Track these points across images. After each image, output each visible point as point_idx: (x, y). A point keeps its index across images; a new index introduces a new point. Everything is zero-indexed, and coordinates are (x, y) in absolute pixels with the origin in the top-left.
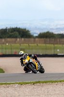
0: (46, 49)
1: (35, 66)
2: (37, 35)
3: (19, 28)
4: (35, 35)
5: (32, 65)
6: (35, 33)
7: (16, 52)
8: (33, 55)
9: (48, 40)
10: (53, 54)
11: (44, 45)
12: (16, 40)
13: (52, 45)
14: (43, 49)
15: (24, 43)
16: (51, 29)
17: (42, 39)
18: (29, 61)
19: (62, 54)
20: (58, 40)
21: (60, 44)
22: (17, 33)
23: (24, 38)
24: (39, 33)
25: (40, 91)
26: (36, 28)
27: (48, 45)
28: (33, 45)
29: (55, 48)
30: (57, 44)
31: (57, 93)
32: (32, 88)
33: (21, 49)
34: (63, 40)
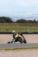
0: (21, 29)
2: (16, 21)
3: (5, 17)
4: (14, 21)
5: (20, 38)
6: (15, 20)
7: (3, 31)
8: (20, 33)
9: (22, 24)
10: (25, 32)
11: (20, 27)
12: (3, 24)
13: (25, 27)
14: (19, 29)
15: (8, 26)
16: (24, 17)
17: (19, 23)
18: (18, 36)
20: (28, 24)
21: (29, 26)
22: (4, 20)
23: (8, 23)
24: (17, 20)
26: (15, 17)
27: (22, 27)
29: (26, 29)
31: (28, 55)
32: (13, 52)
33: (6, 29)
34: (31, 24)
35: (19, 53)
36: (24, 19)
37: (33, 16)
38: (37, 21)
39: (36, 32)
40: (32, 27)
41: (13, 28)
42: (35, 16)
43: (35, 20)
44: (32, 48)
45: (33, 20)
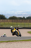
1: (18, 33)
2: (8, 18)
4: (7, 18)
6: (8, 17)
11: (12, 23)
13: (16, 23)
15: (2, 22)
16: (15, 15)
17: (11, 20)
18: (15, 31)
19: (21, 27)
20: (19, 20)
21: (20, 22)
23: (2, 19)
24: (9, 17)
25: (10, 46)
27: (14, 23)
28: (6, 23)
29: (17, 24)
30: (18, 22)
31: (18, 46)
32: (6, 44)
33: (1, 25)
34: (21, 20)
35: (11, 45)
36: (15, 16)
37: (23, 14)
38: (26, 18)
39: (25, 27)
40: (22, 23)
41: (6, 24)
42: (24, 14)
43: (24, 17)
44: (22, 41)
45: (23, 17)
